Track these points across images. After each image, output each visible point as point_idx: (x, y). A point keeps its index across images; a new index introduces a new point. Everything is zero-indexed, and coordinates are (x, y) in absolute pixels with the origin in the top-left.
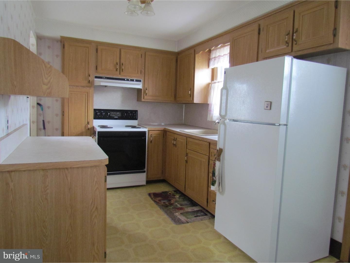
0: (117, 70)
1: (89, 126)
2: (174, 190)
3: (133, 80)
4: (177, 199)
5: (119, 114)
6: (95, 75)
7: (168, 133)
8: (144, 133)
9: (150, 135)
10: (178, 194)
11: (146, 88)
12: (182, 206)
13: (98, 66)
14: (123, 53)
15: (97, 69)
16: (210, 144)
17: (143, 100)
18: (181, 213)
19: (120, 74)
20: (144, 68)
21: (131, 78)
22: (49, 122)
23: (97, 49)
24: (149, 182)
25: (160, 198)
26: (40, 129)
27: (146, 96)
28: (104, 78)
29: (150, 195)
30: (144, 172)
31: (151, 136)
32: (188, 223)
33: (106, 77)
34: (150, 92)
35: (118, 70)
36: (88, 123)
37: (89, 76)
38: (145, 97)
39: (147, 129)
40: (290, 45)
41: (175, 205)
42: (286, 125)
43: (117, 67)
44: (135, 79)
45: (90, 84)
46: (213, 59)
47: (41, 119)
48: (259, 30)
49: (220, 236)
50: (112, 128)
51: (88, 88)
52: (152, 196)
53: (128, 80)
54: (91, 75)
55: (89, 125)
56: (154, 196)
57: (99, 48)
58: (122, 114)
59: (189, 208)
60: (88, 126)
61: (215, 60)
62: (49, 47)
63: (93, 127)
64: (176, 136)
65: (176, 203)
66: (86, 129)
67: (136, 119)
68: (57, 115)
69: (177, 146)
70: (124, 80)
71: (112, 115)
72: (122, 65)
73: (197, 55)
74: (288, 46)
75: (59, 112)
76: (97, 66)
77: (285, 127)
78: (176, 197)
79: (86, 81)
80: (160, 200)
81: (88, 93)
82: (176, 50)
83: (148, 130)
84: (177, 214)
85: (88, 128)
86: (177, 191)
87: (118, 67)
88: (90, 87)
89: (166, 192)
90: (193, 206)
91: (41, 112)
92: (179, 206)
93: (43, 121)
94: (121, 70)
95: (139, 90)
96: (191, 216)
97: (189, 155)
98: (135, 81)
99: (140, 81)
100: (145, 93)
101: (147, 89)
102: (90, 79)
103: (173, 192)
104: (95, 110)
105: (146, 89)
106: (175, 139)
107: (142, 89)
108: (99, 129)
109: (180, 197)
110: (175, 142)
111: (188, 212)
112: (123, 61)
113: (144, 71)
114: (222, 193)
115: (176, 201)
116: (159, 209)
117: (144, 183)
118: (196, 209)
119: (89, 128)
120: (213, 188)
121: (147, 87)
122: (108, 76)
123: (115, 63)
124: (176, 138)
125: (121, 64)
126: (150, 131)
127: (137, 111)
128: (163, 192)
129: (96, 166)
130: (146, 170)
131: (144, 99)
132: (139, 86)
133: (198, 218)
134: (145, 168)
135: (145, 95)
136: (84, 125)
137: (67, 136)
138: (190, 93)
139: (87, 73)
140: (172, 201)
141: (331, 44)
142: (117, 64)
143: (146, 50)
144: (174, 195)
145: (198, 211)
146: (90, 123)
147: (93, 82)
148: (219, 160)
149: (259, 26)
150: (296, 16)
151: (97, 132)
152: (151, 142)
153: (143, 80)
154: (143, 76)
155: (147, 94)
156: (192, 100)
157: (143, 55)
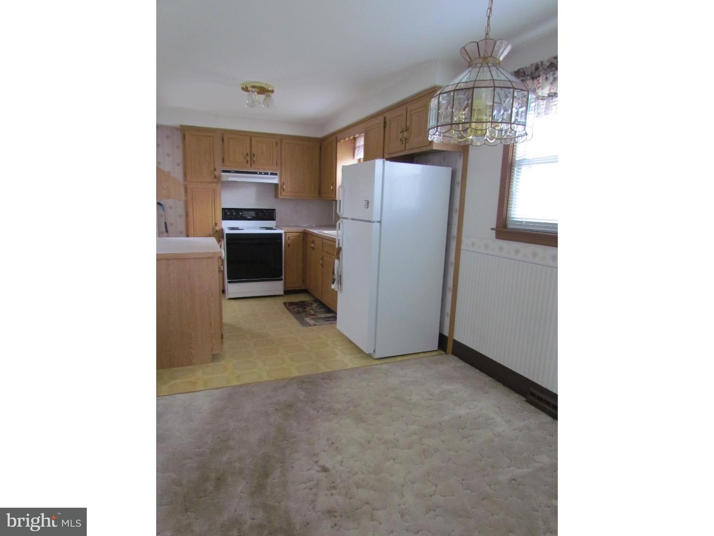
0: (247, 162)
1: (217, 228)
2: (314, 299)
3: (267, 174)
4: (314, 307)
5: (253, 214)
6: (222, 169)
7: (308, 235)
8: (280, 235)
9: (287, 238)
12: (315, 313)
13: (225, 158)
14: (254, 142)
15: (224, 161)
17: (280, 197)
18: (312, 319)
19: (251, 166)
20: (280, 158)
21: (265, 171)
22: (172, 224)
23: (223, 138)
24: (287, 292)
25: (295, 306)
26: (162, 233)
27: (283, 192)
29: (285, 304)
30: (281, 280)
31: (289, 239)
32: (315, 325)
33: (234, 171)
34: (288, 187)
35: (249, 162)
36: (216, 224)
37: (215, 170)
39: (284, 230)
40: (404, 142)
41: (309, 312)
42: (380, 222)
44: (269, 172)
45: (217, 179)
46: (357, 149)
47: (163, 221)
48: (385, 123)
49: (341, 335)
50: (243, 229)
51: (214, 185)
52: (287, 305)
53: (261, 173)
54: (217, 169)
56: (289, 306)
57: (226, 137)
58: (256, 214)
59: (322, 315)
61: (359, 149)
62: (168, 137)
63: (222, 229)
64: (314, 238)
65: (311, 311)
66: (214, 231)
67: (274, 220)
68: (180, 216)
69: (315, 250)
70: (256, 173)
71: (245, 214)
72: (253, 156)
73: (338, 144)
74: (402, 143)
75: (183, 213)
76: (223, 159)
79: (212, 176)
80: (294, 308)
81: (214, 190)
82: (319, 135)
83: (285, 232)
84: (308, 319)
85: (216, 230)
86: (317, 301)
87: (248, 159)
88: (217, 183)
89: (304, 302)
90: (327, 313)
91: (162, 213)
92: (313, 313)
93: (165, 223)
94: (253, 162)
95: (276, 185)
96: (321, 321)
97: (325, 258)
98: (269, 174)
99: (276, 174)
100: (283, 189)
102: (216, 174)
103: (312, 301)
104: (224, 209)
105: (284, 184)
107: (279, 184)
108: (227, 231)
109: (317, 305)
110: (313, 245)
111: (319, 318)
112: (254, 151)
113: (280, 162)
114: (341, 290)
115: (312, 309)
116: (290, 315)
117: (282, 293)
118: (329, 315)
120: (333, 286)
121: (284, 182)
122: (237, 170)
123: (245, 154)
125: (252, 154)
126: (287, 233)
127: (274, 210)
128: (300, 301)
129: (210, 258)
130: (283, 277)
131: (282, 195)
132: (275, 180)
133: (327, 322)
134: (282, 275)
136: (212, 227)
137: (191, 237)
138: (332, 188)
139: (212, 167)
140: (307, 309)
141: (429, 146)
142: (247, 155)
143: (282, 137)
144: (312, 304)
145: (330, 317)
146: (218, 224)
147: (220, 177)
148: (338, 258)
149: (385, 118)
150: (408, 114)
151: (225, 235)
152: (289, 246)
153: (280, 174)
154: (280, 168)
155: (285, 190)
156: (334, 196)
157: (279, 143)
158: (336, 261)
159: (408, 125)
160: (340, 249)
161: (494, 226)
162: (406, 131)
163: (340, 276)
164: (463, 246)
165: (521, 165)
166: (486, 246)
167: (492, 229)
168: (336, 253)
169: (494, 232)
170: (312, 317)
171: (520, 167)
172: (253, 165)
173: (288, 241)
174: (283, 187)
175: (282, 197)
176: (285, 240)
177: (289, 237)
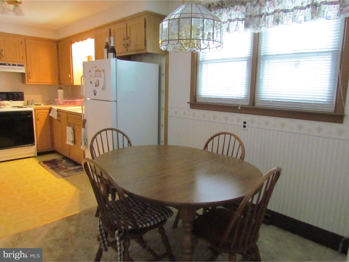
2: (62, 157)
3: (15, 65)
8: (30, 113)
10: (65, 160)
12: (66, 167)
14: (2, 40)
17: (27, 83)
18: (65, 172)
19: (0, 59)
20: (25, 54)
21: (13, 63)
24: (40, 154)
25: (49, 164)
29: (40, 163)
31: (38, 115)
32: (69, 176)
34: (33, 75)
38: (30, 80)
39: (33, 108)
40: (126, 47)
41: (61, 167)
42: (116, 101)
48: (110, 32)
52: (42, 163)
53: (9, 65)
58: (8, 96)
59: (72, 168)
64: (60, 113)
65: (62, 166)
67: (23, 100)
70: (5, 64)
72: (2, 51)
77: (116, 102)
78: (63, 162)
82: (56, 38)
83: (34, 110)
84: (61, 172)
86: (65, 158)
89: (55, 160)
90: (75, 166)
92: (64, 167)
95: (23, 75)
96: (72, 172)
98: (17, 65)
99: (22, 66)
103: (61, 159)
105: (30, 73)
106: (59, 115)
107: (26, 73)
109: (66, 161)
110: (59, 118)
111: (70, 171)
112: (2, 47)
113: (25, 57)
117: (35, 155)
118: (77, 167)
121: (30, 71)
126: (36, 110)
127: (23, 92)
128: (52, 160)
130: (36, 143)
131: (29, 81)
132: (22, 70)
133: (78, 172)
135: (29, 79)
138: (70, 77)
140: (59, 165)
141: (144, 50)
143: (26, 38)
144: (61, 161)
145: (79, 169)
148: (84, 127)
149: (110, 30)
150: (128, 28)
152: (38, 120)
153: (26, 65)
154: (26, 61)
155: (31, 77)
156: (72, 82)
157: (23, 42)
158: (83, 129)
159: (128, 35)
160: (85, 121)
161: (189, 101)
162: (127, 39)
163: (86, 139)
164: (169, 114)
165: (202, 64)
166: (184, 114)
167: (188, 103)
168: (82, 124)
169: (189, 104)
170: (65, 170)
171: (202, 65)
172: (2, 58)
173: (37, 116)
174: (29, 76)
175: (29, 83)
176: (35, 115)
177: (38, 113)
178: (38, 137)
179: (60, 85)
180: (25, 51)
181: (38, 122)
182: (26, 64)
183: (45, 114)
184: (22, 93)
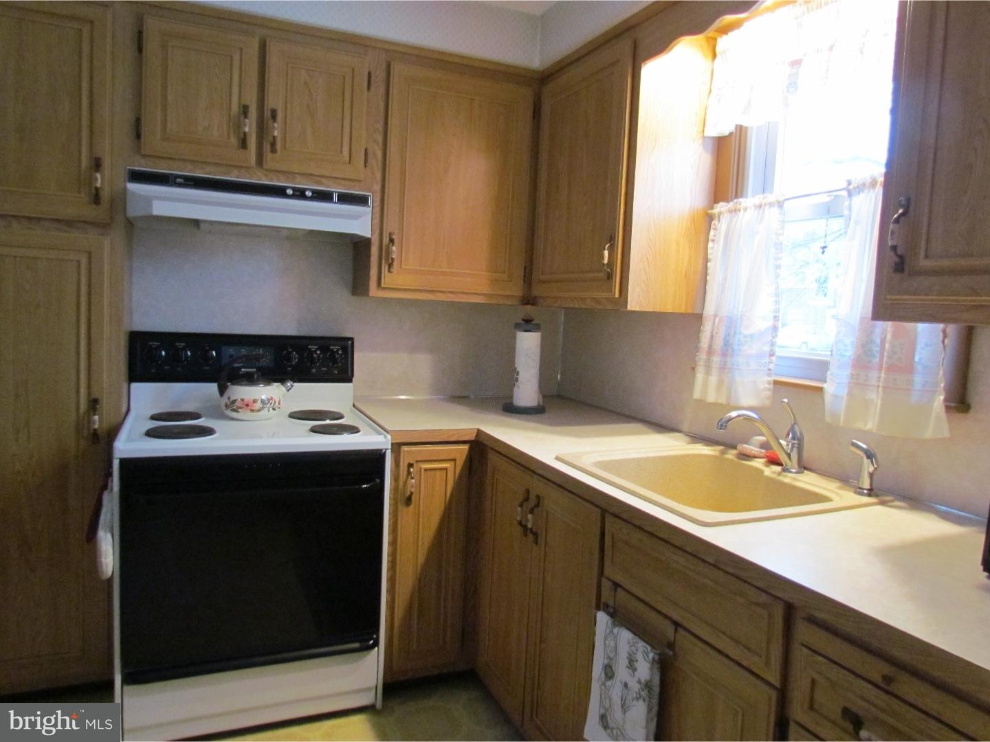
0: (243, 144)
1: (98, 422)
3: (325, 197)
6: (129, 167)
9: (403, 467)
11: (390, 234)
13: (143, 120)
14: (274, 62)
16: (789, 609)
17: (373, 290)
19: (260, 161)
20: (380, 138)
21: (318, 183)
27: (389, 271)
28: (179, 180)
31: (409, 473)
33: (185, 178)
34: (408, 253)
35: (252, 144)
36: (94, 404)
37: (98, 167)
38: (387, 279)
39: (389, 436)
43: (247, 129)
44: (336, 190)
45: (104, 207)
51: (92, 232)
53: (300, 194)
54: (106, 163)
55: (96, 417)
57: (153, 31)
58: (278, 357)
60: (94, 423)
66: (85, 434)
69: (541, 541)
70: (279, 192)
71: (231, 357)
72: (271, 122)
76: (138, 121)
79: (79, 192)
82: (536, 59)
83: (392, 444)
85: (92, 431)
87: (250, 127)
88: (103, 226)
94: (267, 147)
95: (358, 247)
98: (335, 198)
99: (361, 200)
100: (387, 259)
101: (396, 241)
102: (98, 185)
105: (392, 241)
106: (533, 501)
107: (373, 241)
110: (530, 515)
112: (272, 102)
113: (379, 153)
119: (95, 430)
121: (396, 231)
122: (199, 174)
123: (235, 108)
124: (538, 497)
125: (267, 114)
126: (405, 448)
127: (352, 339)
131: (382, 285)
132: (358, 223)
135: (385, 268)
136: (73, 416)
138: (605, 260)
139: (84, 153)
142: (245, 111)
143: (392, 56)
146: (105, 404)
147: (120, 199)
151: (116, 464)
152: (408, 501)
153: (378, 199)
154: (379, 175)
155: (395, 263)
156: (617, 295)
157: (379, 75)
172: (268, 155)
173: (405, 483)
174: (388, 252)
175: (381, 294)
176: (396, 478)
177: (410, 465)
178: (399, 613)
179: (529, 307)
180: (380, 126)
181: (407, 514)
182: (378, 195)
183: (446, 469)
184: (346, 345)
